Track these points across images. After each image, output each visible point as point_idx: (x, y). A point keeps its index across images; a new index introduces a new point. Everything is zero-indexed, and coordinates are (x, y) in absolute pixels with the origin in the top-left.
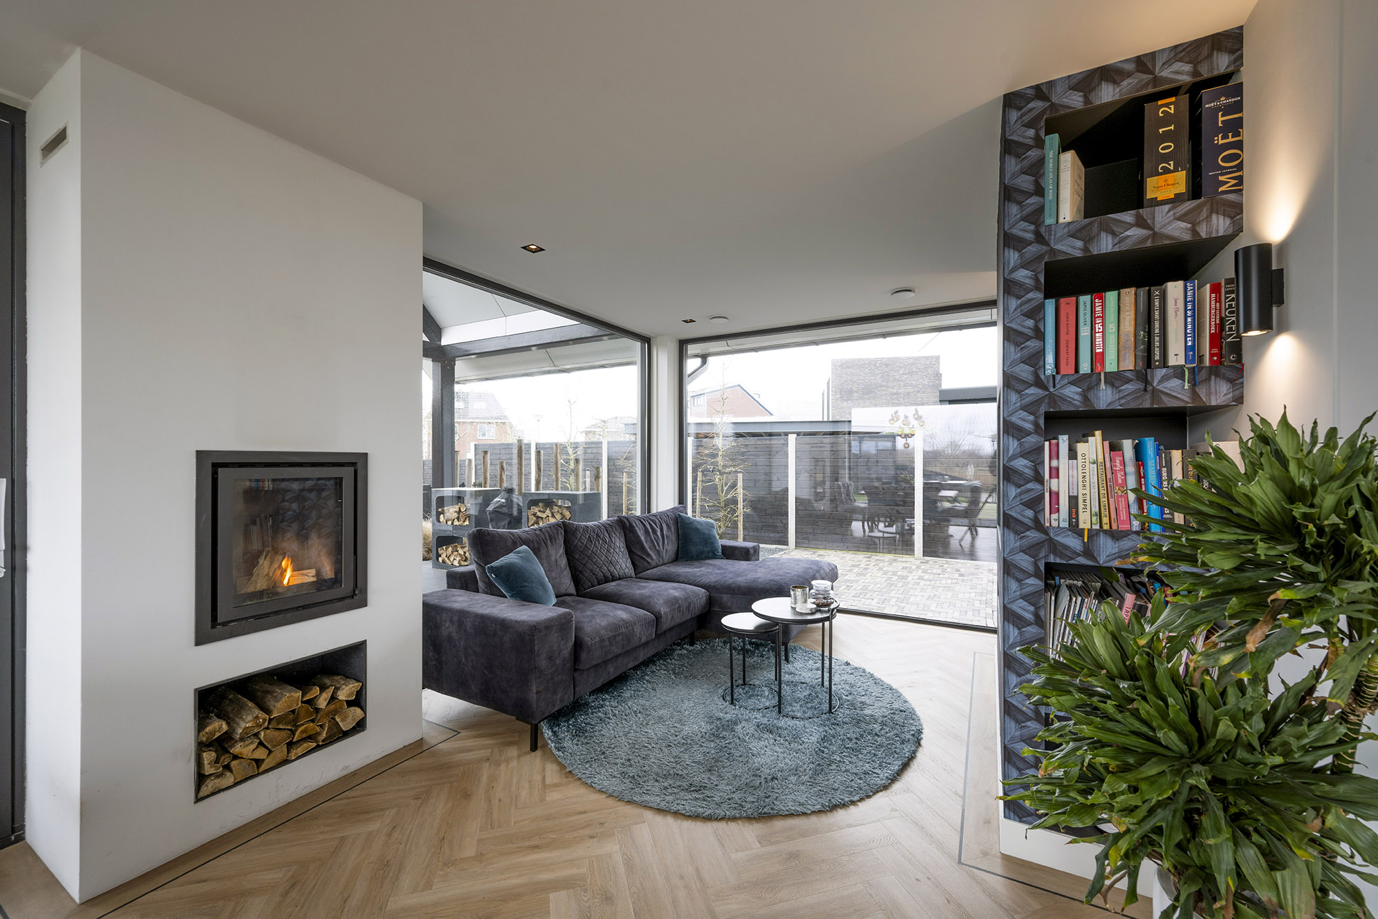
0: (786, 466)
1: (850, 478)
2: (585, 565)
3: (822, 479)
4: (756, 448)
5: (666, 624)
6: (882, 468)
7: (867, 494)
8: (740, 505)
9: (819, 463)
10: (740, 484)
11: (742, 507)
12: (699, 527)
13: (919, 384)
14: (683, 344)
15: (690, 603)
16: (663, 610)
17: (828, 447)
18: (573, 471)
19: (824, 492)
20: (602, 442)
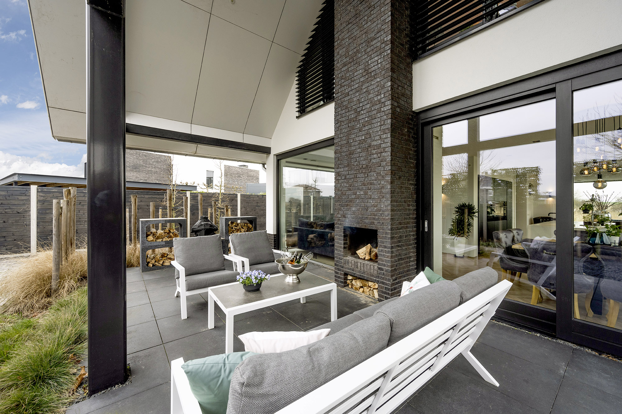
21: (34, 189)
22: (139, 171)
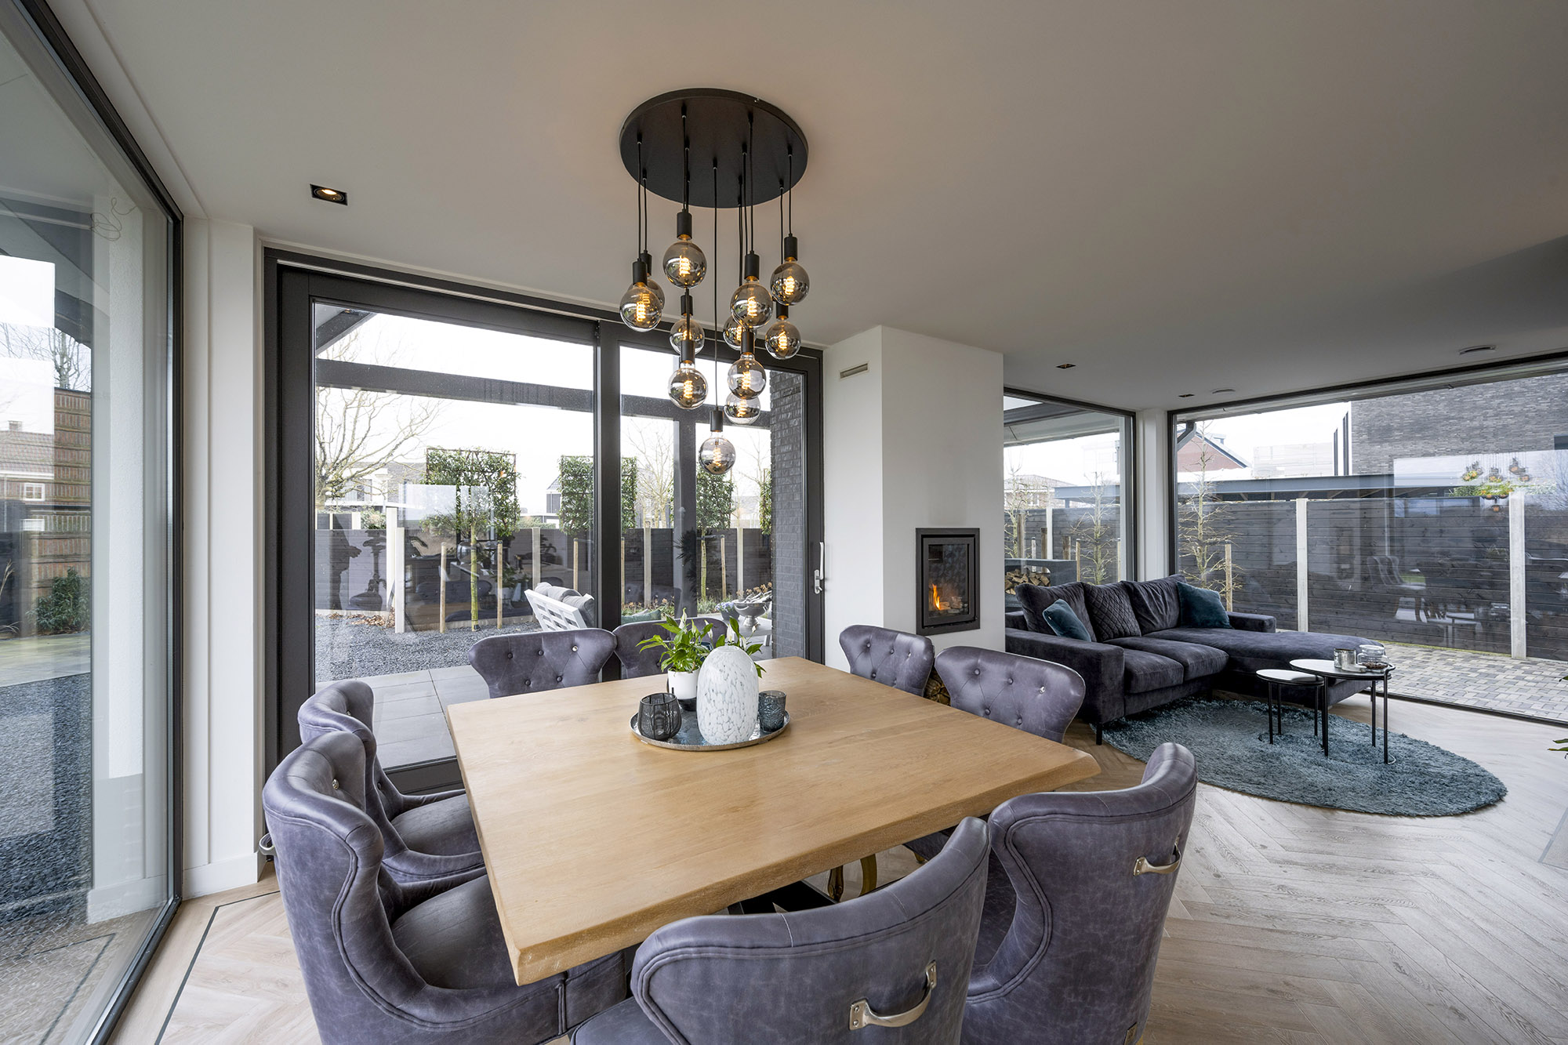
0: (1294, 537)
1: (1392, 552)
2: (1103, 620)
3: (1348, 552)
4: (1248, 515)
5: (1193, 675)
6: (1449, 540)
7: (1424, 572)
8: (1229, 580)
9: (1344, 532)
10: (1228, 555)
11: (1231, 582)
12: (1202, 596)
13: (1528, 411)
14: (1171, 415)
15: (1211, 660)
16: (1190, 661)
17: (1358, 514)
18: (1016, 540)
19: (1352, 568)
20: (1045, 510)
21: (1301, 504)
22: (1434, 437)
